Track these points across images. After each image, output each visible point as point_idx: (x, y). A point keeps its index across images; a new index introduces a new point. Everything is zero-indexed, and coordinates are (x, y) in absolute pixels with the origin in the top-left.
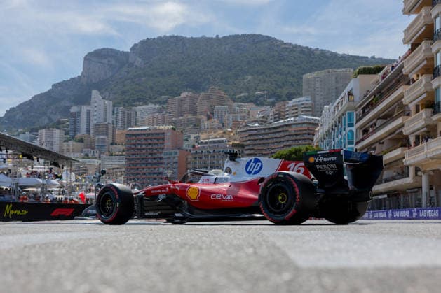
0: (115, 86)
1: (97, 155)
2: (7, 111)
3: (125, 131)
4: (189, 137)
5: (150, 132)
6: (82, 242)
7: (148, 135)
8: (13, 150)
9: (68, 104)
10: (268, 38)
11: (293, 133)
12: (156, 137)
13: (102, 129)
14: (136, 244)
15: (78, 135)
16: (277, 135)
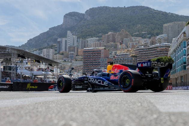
0: (78, 29)
1: (70, 61)
2: (28, 40)
3: (83, 50)
4: (112, 52)
5: (94, 50)
6: (62, 101)
7: (93, 51)
8: (31, 58)
9: (56, 37)
10: (148, 8)
11: (159, 51)
12: (97, 52)
13: (72, 49)
14: (87, 102)
15: (61, 52)
16: (152, 52)
